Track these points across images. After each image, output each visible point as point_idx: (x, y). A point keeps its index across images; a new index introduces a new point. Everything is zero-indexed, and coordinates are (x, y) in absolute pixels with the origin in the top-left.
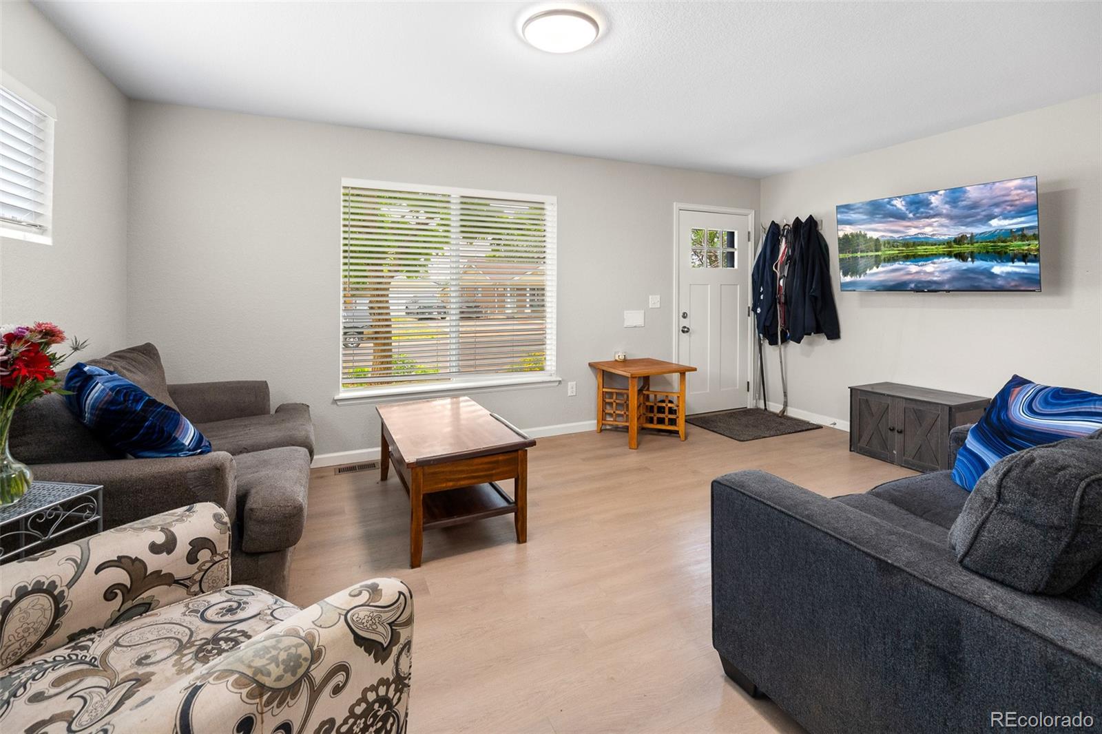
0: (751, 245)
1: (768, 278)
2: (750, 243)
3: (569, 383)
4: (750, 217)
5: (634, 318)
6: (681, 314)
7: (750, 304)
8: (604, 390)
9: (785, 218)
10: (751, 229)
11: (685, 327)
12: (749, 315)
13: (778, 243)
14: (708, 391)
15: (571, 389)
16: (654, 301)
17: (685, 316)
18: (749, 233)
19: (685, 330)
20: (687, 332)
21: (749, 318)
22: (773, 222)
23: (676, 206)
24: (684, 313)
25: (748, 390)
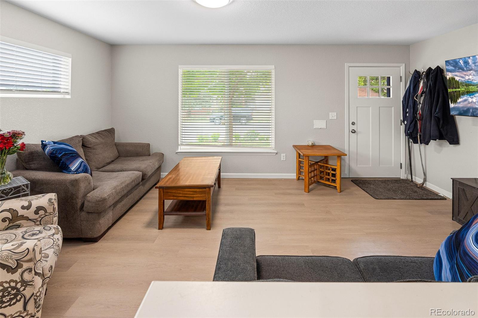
0: (402, 84)
1: (411, 103)
2: (401, 83)
3: (282, 154)
4: (401, 67)
5: (320, 124)
6: (351, 123)
7: (402, 119)
8: (299, 159)
9: (422, 68)
10: (402, 74)
11: (353, 130)
12: (401, 125)
13: (419, 82)
14: (371, 166)
15: (283, 156)
16: (333, 115)
17: (353, 124)
18: (401, 77)
19: (354, 132)
20: (354, 133)
21: (402, 126)
22: (416, 70)
23: (346, 65)
24: (353, 122)
25: (401, 168)
